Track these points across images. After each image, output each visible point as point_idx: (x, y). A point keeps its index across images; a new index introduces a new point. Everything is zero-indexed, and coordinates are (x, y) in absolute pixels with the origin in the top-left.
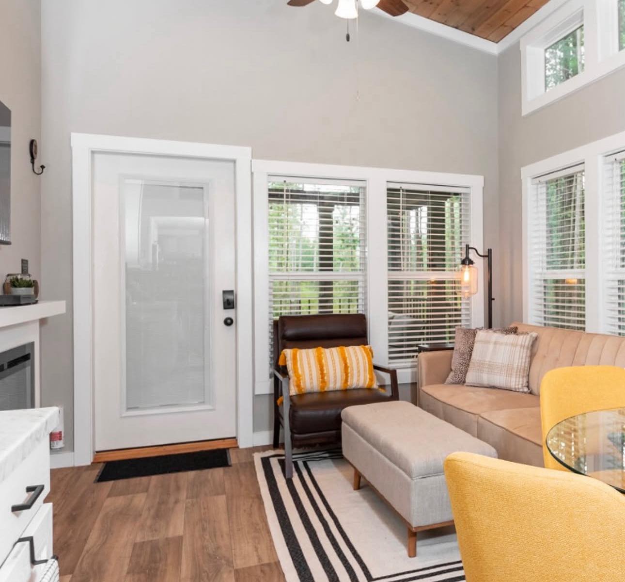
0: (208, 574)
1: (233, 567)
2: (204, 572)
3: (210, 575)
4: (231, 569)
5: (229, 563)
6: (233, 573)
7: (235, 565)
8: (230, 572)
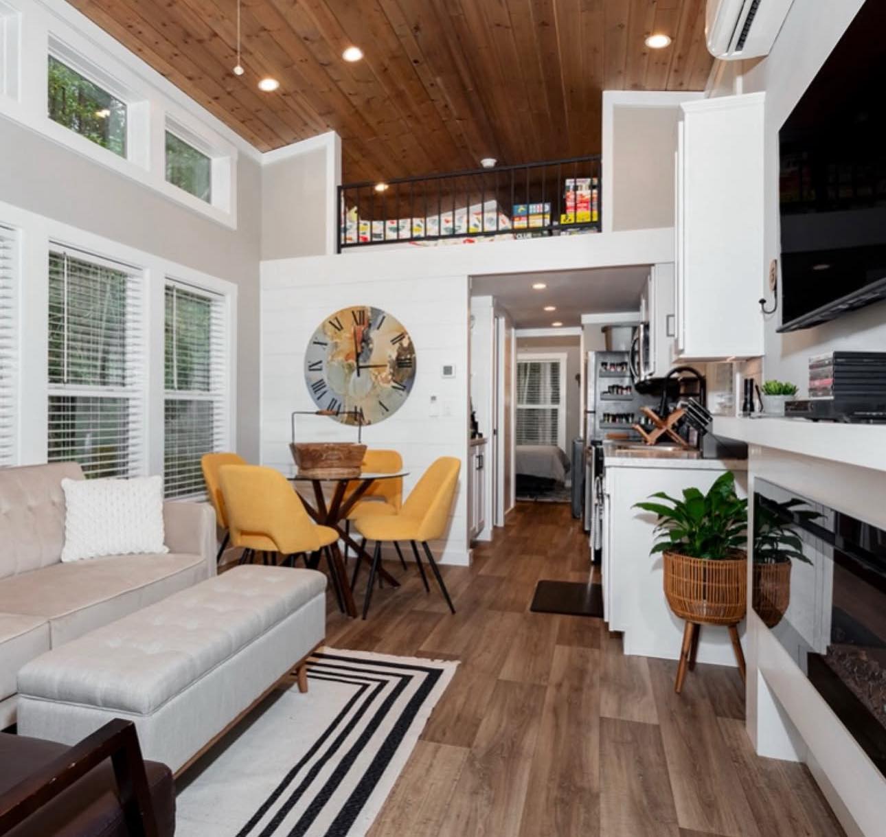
0: (501, 754)
1: (471, 752)
2: (504, 757)
3: (499, 752)
4: (474, 751)
5: (471, 761)
6: (475, 744)
7: (467, 754)
8: (476, 747)
